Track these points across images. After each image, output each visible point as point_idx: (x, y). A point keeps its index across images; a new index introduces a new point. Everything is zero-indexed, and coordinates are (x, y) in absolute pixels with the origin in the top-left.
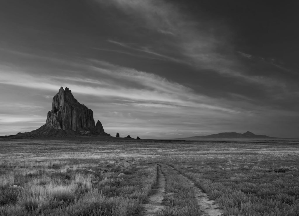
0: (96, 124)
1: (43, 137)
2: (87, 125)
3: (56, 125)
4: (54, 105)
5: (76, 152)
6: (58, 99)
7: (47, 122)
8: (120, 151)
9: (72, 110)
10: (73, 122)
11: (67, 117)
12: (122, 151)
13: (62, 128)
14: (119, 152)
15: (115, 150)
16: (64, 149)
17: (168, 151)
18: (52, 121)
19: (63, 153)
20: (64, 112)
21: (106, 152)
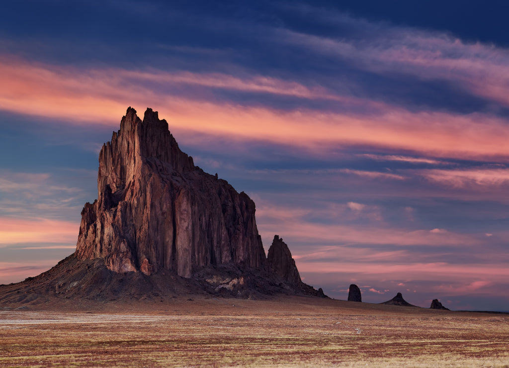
0: (267, 252)
1: (68, 301)
2: (233, 254)
3: (114, 257)
4: (106, 177)
5: (205, 351)
6: (120, 155)
7: (82, 244)
8: (341, 347)
9: (173, 200)
10: (179, 243)
11: (156, 226)
12: (348, 347)
13: (137, 265)
14: (341, 352)
15: (325, 345)
16: (168, 341)
17: (500, 348)
18: (98, 239)
19: (166, 353)
20: (145, 204)
21: (298, 353)
